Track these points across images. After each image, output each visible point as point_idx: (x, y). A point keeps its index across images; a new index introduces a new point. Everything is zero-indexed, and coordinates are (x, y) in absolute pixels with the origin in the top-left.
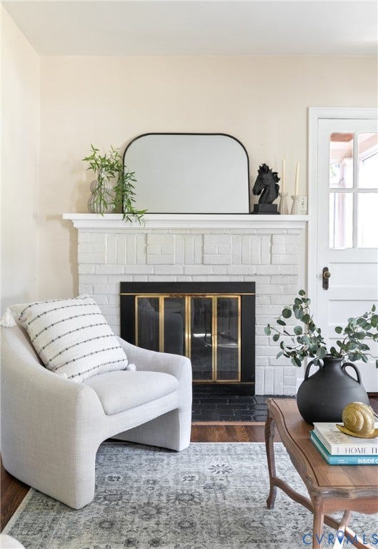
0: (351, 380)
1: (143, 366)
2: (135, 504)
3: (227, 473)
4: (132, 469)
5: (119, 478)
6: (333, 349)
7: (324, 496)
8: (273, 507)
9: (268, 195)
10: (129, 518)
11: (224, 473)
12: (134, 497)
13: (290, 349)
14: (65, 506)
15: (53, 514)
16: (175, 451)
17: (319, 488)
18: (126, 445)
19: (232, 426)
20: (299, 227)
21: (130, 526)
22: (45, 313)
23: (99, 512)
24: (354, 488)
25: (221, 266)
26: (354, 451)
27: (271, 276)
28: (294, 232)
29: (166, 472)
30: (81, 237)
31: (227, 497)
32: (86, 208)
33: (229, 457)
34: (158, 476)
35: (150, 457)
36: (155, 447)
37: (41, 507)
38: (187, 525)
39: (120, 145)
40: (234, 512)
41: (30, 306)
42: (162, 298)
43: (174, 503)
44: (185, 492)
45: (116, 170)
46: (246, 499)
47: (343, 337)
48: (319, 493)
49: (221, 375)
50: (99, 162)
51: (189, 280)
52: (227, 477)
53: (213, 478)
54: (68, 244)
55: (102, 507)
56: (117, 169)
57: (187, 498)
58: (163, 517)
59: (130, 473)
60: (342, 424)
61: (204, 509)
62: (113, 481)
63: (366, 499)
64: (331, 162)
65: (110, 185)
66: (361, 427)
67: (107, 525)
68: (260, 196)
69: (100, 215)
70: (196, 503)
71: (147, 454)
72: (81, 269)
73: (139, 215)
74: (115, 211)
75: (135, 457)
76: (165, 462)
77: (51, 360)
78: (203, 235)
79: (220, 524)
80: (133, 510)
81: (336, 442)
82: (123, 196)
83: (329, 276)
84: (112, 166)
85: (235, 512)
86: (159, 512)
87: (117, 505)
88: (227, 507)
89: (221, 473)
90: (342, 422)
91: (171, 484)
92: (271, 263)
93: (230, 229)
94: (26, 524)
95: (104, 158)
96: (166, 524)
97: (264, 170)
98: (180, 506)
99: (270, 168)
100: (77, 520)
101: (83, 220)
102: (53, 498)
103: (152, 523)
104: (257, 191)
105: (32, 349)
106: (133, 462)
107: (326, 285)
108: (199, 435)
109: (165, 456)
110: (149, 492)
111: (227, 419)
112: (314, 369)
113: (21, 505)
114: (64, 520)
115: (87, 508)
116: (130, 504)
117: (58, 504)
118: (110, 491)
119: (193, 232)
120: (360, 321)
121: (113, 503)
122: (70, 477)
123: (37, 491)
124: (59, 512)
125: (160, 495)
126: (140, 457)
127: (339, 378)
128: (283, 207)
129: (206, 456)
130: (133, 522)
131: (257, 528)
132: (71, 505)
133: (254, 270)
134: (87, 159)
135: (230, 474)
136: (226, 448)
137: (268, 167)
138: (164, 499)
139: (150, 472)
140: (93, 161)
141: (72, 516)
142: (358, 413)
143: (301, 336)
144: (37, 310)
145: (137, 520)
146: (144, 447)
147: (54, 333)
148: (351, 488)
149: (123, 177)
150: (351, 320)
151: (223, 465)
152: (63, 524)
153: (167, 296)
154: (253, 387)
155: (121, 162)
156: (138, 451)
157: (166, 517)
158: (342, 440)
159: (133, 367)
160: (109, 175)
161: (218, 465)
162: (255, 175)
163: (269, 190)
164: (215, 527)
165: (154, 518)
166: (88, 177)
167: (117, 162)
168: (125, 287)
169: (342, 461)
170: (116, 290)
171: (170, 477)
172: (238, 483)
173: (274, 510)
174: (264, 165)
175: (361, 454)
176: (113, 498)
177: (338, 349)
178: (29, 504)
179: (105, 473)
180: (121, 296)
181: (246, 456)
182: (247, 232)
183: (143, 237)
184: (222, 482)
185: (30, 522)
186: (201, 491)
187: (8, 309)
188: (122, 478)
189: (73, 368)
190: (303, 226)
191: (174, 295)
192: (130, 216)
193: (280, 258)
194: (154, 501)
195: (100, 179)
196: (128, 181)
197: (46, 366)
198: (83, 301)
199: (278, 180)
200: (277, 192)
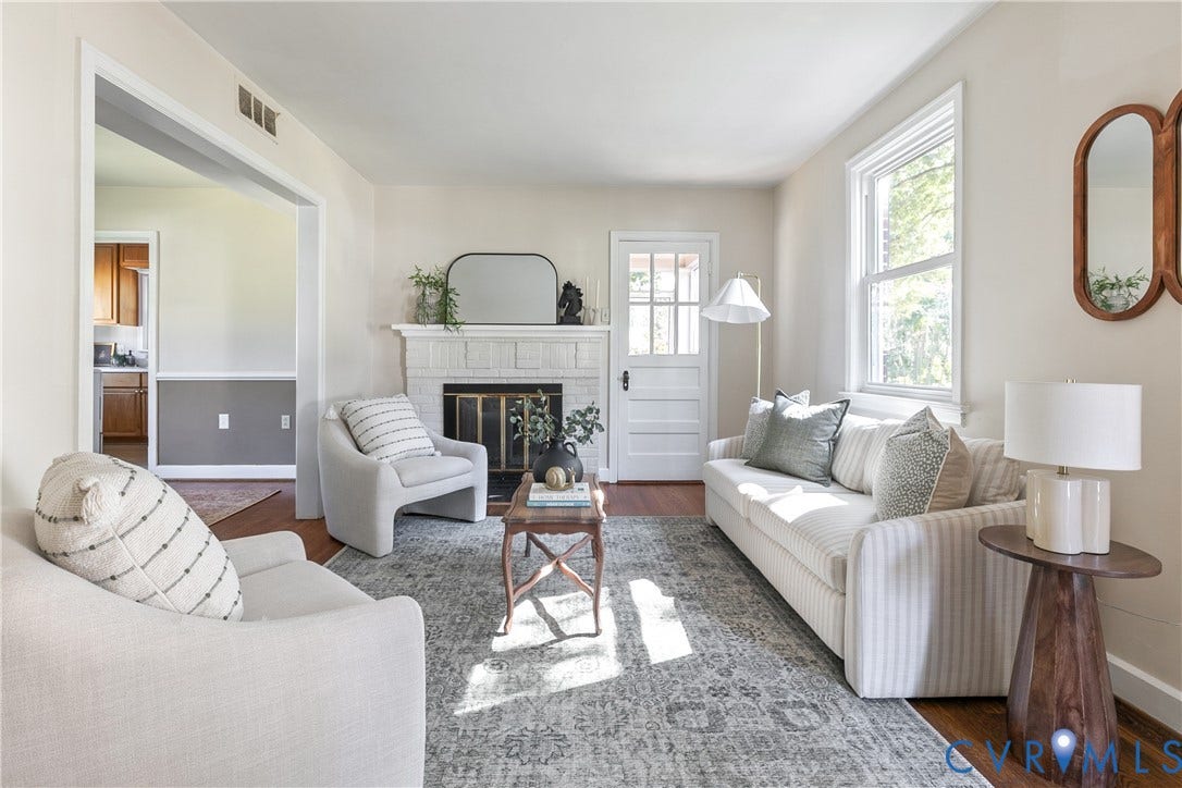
0: (568, 454)
1: (448, 453)
2: (424, 555)
4: (432, 534)
7: (511, 522)
9: (572, 308)
12: (426, 551)
14: (370, 556)
15: (359, 560)
16: (472, 523)
17: (507, 517)
18: (433, 519)
20: (601, 336)
22: (362, 408)
23: (395, 559)
25: (532, 370)
26: (546, 498)
27: (576, 378)
28: (596, 340)
29: (458, 535)
30: (409, 345)
32: (413, 320)
34: (451, 538)
35: (450, 526)
37: (350, 556)
38: (458, 566)
39: (443, 264)
41: (349, 403)
42: (480, 398)
43: (455, 554)
44: (467, 548)
45: (440, 286)
48: (507, 520)
50: (423, 280)
51: (505, 382)
54: (399, 351)
55: (398, 556)
56: (443, 286)
57: (466, 551)
58: (443, 562)
59: (429, 537)
61: (476, 557)
62: (414, 541)
65: (433, 297)
66: (555, 483)
67: (397, 567)
68: (566, 308)
69: (423, 325)
70: (472, 554)
72: (409, 373)
73: (458, 326)
74: (436, 323)
75: (437, 526)
76: (461, 529)
77: (365, 446)
78: (516, 343)
80: (421, 558)
81: (535, 494)
82: (446, 308)
83: (629, 379)
84: (436, 283)
86: (440, 560)
87: (410, 555)
90: (546, 482)
91: (459, 543)
92: (576, 368)
93: (539, 338)
95: (428, 277)
96: (443, 566)
97: (569, 286)
98: (458, 556)
99: (573, 285)
100: (375, 564)
101: (409, 330)
102: (361, 551)
103: (432, 566)
104: (563, 305)
105: (351, 437)
106: (435, 529)
107: (626, 387)
109: (462, 525)
110: (439, 548)
113: (336, 555)
114: (366, 564)
115: (386, 557)
116: (420, 555)
117: (363, 554)
118: (405, 548)
119: (507, 340)
121: (407, 554)
122: (371, 532)
123: (350, 547)
124: (364, 559)
125: (447, 549)
126: (442, 526)
127: (559, 453)
130: (418, 565)
132: (374, 554)
133: (561, 373)
134: (412, 278)
137: (571, 284)
138: (448, 552)
139: (446, 535)
140: (418, 279)
141: (373, 562)
142: (553, 473)
144: (355, 407)
145: (421, 564)
146: (448, 519)
148: (529, 517)
149: (446, 292)
152: (364, 567)
153: (484, 397)
155: (444, 277)
158: (541, 492)
159: (438, 453)
160: (433, 290)
162: (562, 290)
163: (573, 304)
165: (435, 563)
166: (415, 292)
167: (441, 279)
168: (447, 388)
169: (536, 504)
170: (439, 391)
171: (460, 539)
174: (569, 282)
175: (550, 500)
176: (409, 551)
178: (342, 554)
180: (444, 396)
182: (554, 340)
183: (463, 345)
187: (332, 406)
189: (382, 452)
190: (604, 336)
191: (491, 395)
192: (449, 326)
193: (583, 363)
194: (440, 553)
195: (424, 294)
196: (451, 295)
197: (361, 451)
198: (396, 400)
199: (581, 295)
200: (581, 305)
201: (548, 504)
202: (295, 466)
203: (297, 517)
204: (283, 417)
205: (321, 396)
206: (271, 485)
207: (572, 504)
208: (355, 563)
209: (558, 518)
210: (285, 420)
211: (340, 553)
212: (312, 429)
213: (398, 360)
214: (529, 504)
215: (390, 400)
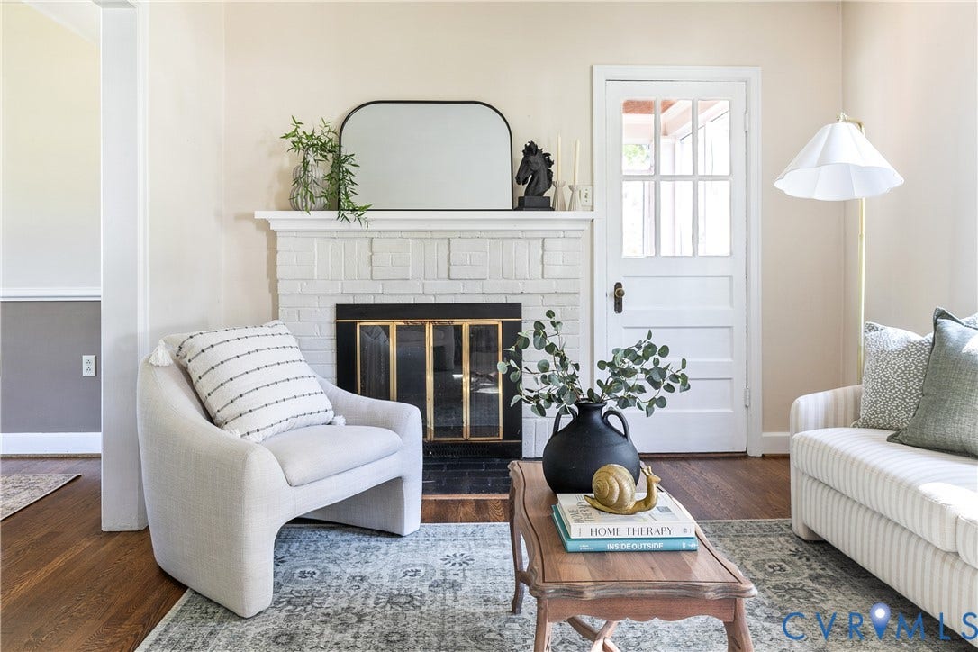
0: (614, 434)
1: (354, 420)
2: (329, 610)
3: (465, 565)
4: (334, 561)
5: (314, 573)
6: (591, 392)
7: (550, 596)
8: (520, 612)
9: (537, 183)
10: (317, 629)
11: (461, 565)
12: (330, 600)
13: (532, 391)
14: (231, 614)
15: (212, 624)
16: (400, 536)
17: (542, 584)
18: (333, 528)
19: (484, 500)
20: (581, 227)
21: (316, 640)
22: (212, 346)
23: (278, 620)
24: (592, 584)
25: (474, 282)
26: (602, 532)
27: (543, 294)
28: (574, 234)
29: (381, 564)
30: (282, 243)
31: (459, 598)
32: (288, 203)
33: (472, 543)
34: (370, 570)
35: (363, 544)
36: (372, 530)
37: (196, 615)
38: (396, 637)
39: (335, 118)
40: (465, 619)
41: (191, 337)
42: (393, 325)
43: (384, 607)
44: (402, 592)
45: (329, 152)
46: (485, 601)
47: (605, 375)
48: (543, 592)
49: (475, 431)
50: (304, 141)
51: (431, 300)
52: (464, 570)
53: (444, 573)
54: (265, 253)
55: (283, 614)
56: (334, 151)
57: (403, 600)
58: (366, 627)
59: (331, 567)
60: (592, 495)
61: (423, 615)
62: (306, 577)
63: (611, 599)
64: (624, 141)
65: (320, 170)
66: (615, 499)
67: (284, 639)
68: (526, 185)
69: (305, 212)
70: (415, 607)
71: (360, 541)
72: (282, 288)
73: (360, 213)
74: (326, 208)
75: (342, 544)
76: (383, 551)
77: (218, 411)
78: (449, 239)
79: (442, 635)
80: (324, 618)
81: (578, 521)
82: (339, 186)
83: (623, 294)
84: (323, 146)
85: (467, 618)
86: (360, 621)
87: (305, 611)
88: (457, 612)
89: (457, 565)
90: (591, 492)
91: (385, 581)
92: (543, 278)
93: (485, 231)
94: (171, 639)
95: (312, 136)
96: (367, 637)
97: (531, 150)
98: (391, 612)
99: (539, 148)
100: (243, 633)
101: (283, 220)
102: (215, 603)
103: (348, 636)
104: (522, 179)
105: (194, 397)
106: (339, 551)
107: (618, 306)
108: (434, 514)
110: (352, 593)
111: (479, 491)
112: (566, 420)
113: (170, 613)
114: (227, 633)
115: (262, 615)
116: (322, 610)
117: (221, 610)
118: (298, 592)
119: (436, 235)
120: (628, 352)
121: (299, 609)
123: (196, 593)
124: (221, 622)
125: (367, 596)
126: (349, 544)
127: (598, 432)
128: (559, 202)
129: (441, 542)
130: (322, 634)
131: (493, 640)
132: (239, 612)
133: (520, 287)
134: (287, 136)
135: (469, 567)
136: (470, 531)
137: (536, 146)
138: (371, 602)
139: (359, 564)
140: (295, 139)
141: (237, 627)
142: (612, 479)
143: (547, 374)
144: (201, 342)
145: (327, 632)
146: (358, 530)
147: (223, 373)
148: (589, 584)
149: (339, 161)
150: (616, 351)
151: (462, 555)
152: (224, 640)
153: (400, 324)
154: (520, 446)
155: (334, 138)
156: (348, 537)
157: (369, 627)
158: (588, 518)
159: (340, 420)
160: (319, 157)
161: (454, 555)
162: (520, 157)
163: (538, 178)
164: (435, 640)
165: (352, 629)
166: (290, 161)
167: (331, 140)
168: (342, 310)
169: (585, 546)
170: (330, 315)
171: (385, 572)
172: (478, 580)
173: (521, 616)
174: (532, 143)
175: (612, 536)
176: (301, 601)
177: (598, 391)
178: (182, 611)
179: (297, 567)
180: (337, 323)
181: (496, 542)
182: (509, 235)
183: (366, 243)
184: (456, 578)
185: (178, 636)
186: (425, 590)
187: (162, 343)
188: (318, 572)
189: (249, 422)
190: (587, 227)
191: (411, 322)
192: (347, 213)
193: (555, 270)
194: (357, 605)
195: (306, 163)
196: (347, 166)
197: (211, 419)
198: (269, 331)
199: (550, 163)
200: (550, 180)
201: (611, 546)
202: (99, 435)
203: (105, 527)
204: (85, 358)
205: (143, 326)
206: (65, 465)
207: (659, 545)
208: (207, 630)
209: (651, 584)
210: (88, 361)
211: (177, 607)
212: (129, 380)
213: (264, 267)
214: (571, 545)
215: (259, 330)
